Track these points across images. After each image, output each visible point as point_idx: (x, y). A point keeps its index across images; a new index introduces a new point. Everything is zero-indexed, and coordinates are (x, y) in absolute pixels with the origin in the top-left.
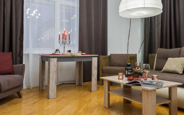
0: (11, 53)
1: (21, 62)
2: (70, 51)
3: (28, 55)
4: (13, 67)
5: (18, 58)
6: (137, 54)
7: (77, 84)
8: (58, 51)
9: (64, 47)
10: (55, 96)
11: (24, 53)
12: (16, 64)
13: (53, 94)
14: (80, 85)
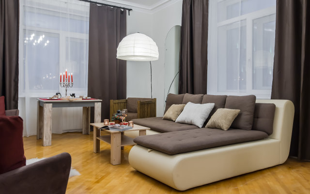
0: (3, 97)
1: (16, 107)
2: (73, 95)
3: (24, 99)
4: (5, 112)
5: (13, 103)
6: (156, 99)
7: (83, 133)
8: (59, 95)
9: (66, 90)
10: (50, 144)
11: (19, 96)
12: (10, 109)
13: (48, 141)
14: (87, 134)
